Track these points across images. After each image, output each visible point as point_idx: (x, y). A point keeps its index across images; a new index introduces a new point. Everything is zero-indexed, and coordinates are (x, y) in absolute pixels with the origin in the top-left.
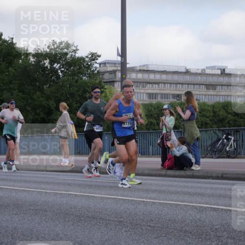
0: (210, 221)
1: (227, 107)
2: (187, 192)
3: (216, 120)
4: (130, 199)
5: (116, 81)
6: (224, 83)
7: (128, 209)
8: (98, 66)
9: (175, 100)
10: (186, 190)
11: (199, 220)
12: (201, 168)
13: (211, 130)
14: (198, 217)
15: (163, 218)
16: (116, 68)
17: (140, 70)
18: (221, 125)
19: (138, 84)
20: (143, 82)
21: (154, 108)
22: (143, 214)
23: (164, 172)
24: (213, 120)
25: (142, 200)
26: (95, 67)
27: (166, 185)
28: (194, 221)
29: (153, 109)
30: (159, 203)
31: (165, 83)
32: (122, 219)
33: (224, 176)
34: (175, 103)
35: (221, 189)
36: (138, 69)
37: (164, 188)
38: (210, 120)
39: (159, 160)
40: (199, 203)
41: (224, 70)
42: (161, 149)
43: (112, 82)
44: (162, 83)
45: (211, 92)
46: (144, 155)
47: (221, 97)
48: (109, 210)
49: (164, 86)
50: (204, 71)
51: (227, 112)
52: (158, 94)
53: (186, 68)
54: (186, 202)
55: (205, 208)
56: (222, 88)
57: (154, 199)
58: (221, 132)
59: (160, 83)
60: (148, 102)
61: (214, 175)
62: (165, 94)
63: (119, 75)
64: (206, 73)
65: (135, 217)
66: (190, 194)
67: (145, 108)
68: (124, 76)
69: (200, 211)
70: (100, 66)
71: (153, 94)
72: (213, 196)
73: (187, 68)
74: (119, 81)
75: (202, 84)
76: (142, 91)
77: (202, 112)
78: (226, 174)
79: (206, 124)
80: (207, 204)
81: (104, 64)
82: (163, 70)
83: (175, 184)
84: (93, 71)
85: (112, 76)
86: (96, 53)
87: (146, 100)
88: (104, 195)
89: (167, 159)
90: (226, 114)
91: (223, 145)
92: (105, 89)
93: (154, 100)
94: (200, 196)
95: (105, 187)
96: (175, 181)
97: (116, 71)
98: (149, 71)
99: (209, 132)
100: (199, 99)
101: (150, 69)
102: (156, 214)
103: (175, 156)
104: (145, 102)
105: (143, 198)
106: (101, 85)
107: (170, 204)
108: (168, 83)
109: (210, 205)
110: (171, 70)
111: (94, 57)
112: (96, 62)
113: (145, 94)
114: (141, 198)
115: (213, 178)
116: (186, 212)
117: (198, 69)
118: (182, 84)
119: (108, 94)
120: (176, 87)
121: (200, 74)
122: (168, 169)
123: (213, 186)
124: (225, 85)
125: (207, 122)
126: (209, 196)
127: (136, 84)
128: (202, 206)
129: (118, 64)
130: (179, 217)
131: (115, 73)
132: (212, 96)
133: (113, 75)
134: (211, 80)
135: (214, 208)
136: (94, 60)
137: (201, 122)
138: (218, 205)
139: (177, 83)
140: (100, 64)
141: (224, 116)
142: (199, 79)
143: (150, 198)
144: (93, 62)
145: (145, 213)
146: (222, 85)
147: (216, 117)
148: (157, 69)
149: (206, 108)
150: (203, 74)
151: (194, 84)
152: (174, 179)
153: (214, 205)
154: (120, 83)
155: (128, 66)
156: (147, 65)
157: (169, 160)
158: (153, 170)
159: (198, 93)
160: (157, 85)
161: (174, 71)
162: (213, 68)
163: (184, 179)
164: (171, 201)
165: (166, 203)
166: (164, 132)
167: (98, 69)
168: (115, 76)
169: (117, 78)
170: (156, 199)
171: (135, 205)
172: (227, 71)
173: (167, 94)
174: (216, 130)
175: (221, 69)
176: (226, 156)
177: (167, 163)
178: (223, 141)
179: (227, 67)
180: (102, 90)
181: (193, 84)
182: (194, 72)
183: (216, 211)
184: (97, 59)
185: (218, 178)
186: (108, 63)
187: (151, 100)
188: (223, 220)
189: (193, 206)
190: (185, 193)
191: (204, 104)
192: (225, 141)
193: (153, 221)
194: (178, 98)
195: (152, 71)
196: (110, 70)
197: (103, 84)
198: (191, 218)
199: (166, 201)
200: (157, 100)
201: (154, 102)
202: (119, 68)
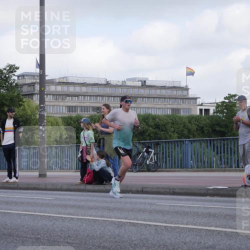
0: (129, 236)
1: (147, 119)
2: (106, 207)
4: (48, 215)
5: (35, 94)
6: (145, 95)
7: (45, 225)
8: (16, 78)
9: (95, 113)
10: (105, 205)
11: (118, 235)
14: (117, 232)
15: (82, 234)
16: (35, 81)
17: (60, 82)
18: (141, 138)
19: (58, 96)
20: (63, 95)
21: (74, 121)
22: (61, 230)
23: (83, 187)
25: (60, 216)
26: (13, 79)
27: (84, 201)
28: (113, 237)
29: (72, 122)
30: (78, 219)
31: (84, 96)
32: (39, 236)
33: (144, 190)
34: (95, 116)
35: (141, 203)
36: (57, 81)
37: (82, 203)
39: (79, 174)
40: (118, 218)
41: (145, 81)
42: (80, 163)
43: (31, 95)
44: (81, 95)
47: (142, 109)
48: (25, 227)
49: (84, 98)
50: (124, 83)
51: (147, 124)
52: (78, 106)
53: (106, 80)
54: (105, 217)
55: (124, 223)
56: (143, 100)
57: (72, 215)
58: (142, 145)
59: (79, 95)
60: (67, 116)
61: (133, 189)
62: (84, 107)
63: (37, 87)
64: (127, 84)
65: (53, 233)
66: (109, 209)
67: (65, 122)
68: (43, 89)
69: (119, 227)
70: (18, 79)
71: (72, 107)
72: (132, 210)
73: (108, 80)
74: (38, 94)
76: (62, 104)
78: (146, 188)
80: (126, 219)
81: (23, 76)
82: (82, 82)
83: (94, 199)
84: (12, 84)
85: (30, 89)
86: (14, 65)
87: (65, 113)
88: (21, 211)
89: (86, 173)
90: (146, 127)
91: (144, 158)
92: (24, 102)
93: (74, 113)
94: (119, 211)
95: (23, 203)
96: (94, 196)
97: (35, 83)
98: (69, 83)
101: (70, 81)
102: (74, 231)
103: (94, 171)
104: (65, 116)
105: (61, 214)
106: (19, 98)
107: (88, 219)
108: (88, 96)
109: (129, 220)
110: (91, 82)
111: (12, 69)
112: (14, 75)
113: (64, 107)
114: (59, 214)
115: (133, 192)
116: (105, 228)
117: (118, 81)
118: (102, 96)
119: (27, 107)
120: (96, 99)
121: (120, 86)
122: (87, 184)
123: (133, 200)
124: (146, 97)
126: (128, 211)
127: (55, 96)
128: (121, 222)
129: (37, 76)
130: (98, 233)
131: (34, 86)
133: (32, 87)
134: (132, 92)
135: (133, 223)
136: (12, 72)
138: (137, 220)
139: (98, 96)
140: (18, 76)
142: (120, 91)
143: (68, 214)
144: (11, 74)
145: (63, 229)
146: (143, 97)
148: (76, 82)
150: (123, 86)
151: (114, 97)
152: (93, 194)
153: (133, 220)
154: (39, 96)
155: (47, 78)
156: (66, 77)
157: (88, 174)
158: (72, 185)
160: (76, 98)
161: (94, 83)
162: (133, 80)
163: (103, 194)
164: (90, 216)
165: (84, 219)
166: (83, 146)
167: (16, 82)
168: (34, 88)
169: (36, 91)
171: (53, 222)
172: (148, 83)
173: (87, 107)
174: (136, 143)
175: (141, 81)
176: (146, 169)
177: (86, 177)
178: (143, 155)
179: (147, 79)
180: (21, 103)
182: (115, 84)
183: (135, 226)
184: (15, 71)
185: (138, 192)
186: (27, 75)
187: (71, 113)
188: (142, 235)
189: (112, 221)
190: (104, 208)
192: (146, 154)
193: (71, 237)
194: (98, 111)
195: (71, 83)
196: (29, 82)
197: (21, 97)
198: (109, 234)
199: (85, 216)
200: (76, 113)
201: (74, 115)
202: (38, 81)
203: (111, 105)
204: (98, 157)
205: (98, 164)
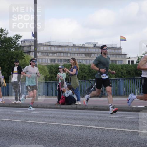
0: (86, 135)
2: (73, 118)
3: (91, 75)
4: (39, 122)
5: (31, 52)
6: (96, 52)
7: (37, 128)
8: (20, 42)
9: (67, 63)
10: (72, 117)
11: (80, 135)
12: (81, 103)
13: (87, 81)
14: (79, 133)
15: (58, 133)
16: (31, 44)
17: (46, 45)
18: (93, 78)
19: (45, 53)
20: (47, 52)
23: (59, 106)
24: (89, 75)
25: (46, 123)
26: (19, 43)
27: (60, 114)
28: (77, 135)
29: (53, 68)
30: (56, 125)
32: (33, 135)
33: (95, 108)
34: (66, 64)
35: (93, 116)
36: (44, 44)
37: (59, 116)
38: (87, 75)
41: (96, 44)
43: (29, 52)
44: (59, 53)
45: (88, 58)
46: (47, 96)
48: (25, 129)
49: (60, 54)
50: (84, 45)
52: (56, 59)
54: (72, 124)
55: (84, 127)
56: (94, 55)
57: (52, 122)
58: (94, 82)
59: (57, 52)
60: (50, 64)
61: (89, 107)
62: (60, 59)
63: (33, 48)
65: (41, 133)
66: (74, 119)
67: (48, 68)
68: (36, 49)
69: (80, 130)
70: (21, 43)
71: (53, 59)
72: (88, 120)
73: (74, 44)
74: (33, 52)
75: (83, 53)
76: (47, 58)
77: (83, 70)
78: (96, 107)
79: (85, 77)
80: (84, 125)
81: (24, 41)
82: (59, 45)
83: (66, 113)
84: (17, 46)
86: (19, 35)
87: (49, 63)
88: (23, 120)
92: (24, 56)
94: (80, 120)
95: (23, 116)
96: (66, 111)
98: (51, 45)
99: (86, 82)
100: (80, 62)
101: (52, 44)
102: (54, 132)
104: (49, 64)
105: (46, 122)
106: (22, 54)
107: (62, 125)
108: (62, 53)
109: (86, 125)
110: (64, 45)
111: (18, 37)
112: (19, 41)
113: (48, 60)
115: (88, 109)
116: (72, 130)
117: (80, 44)
118: (71, 53)
119: (26, 59)
120: (67, 55)
121: (81, 47)
122: (61, 104)
123: (88, 114)
124: (96, 54)
125: (85, 76)
126: (86, 120)
127: (43, 53)
128: (81, 126)
129: (33, 41)
130: (68, 133)
131: (30, 47)
132: (89, 60)
133: (29, 48)
134: (88, 51)
136: (18, 39)
137: (81, 76)
139: (68, 53)
140: (21, 41)
141: (96, 72)
142: (81, 50)
144: (17, 40)
145: (47, 131)
147: (91, 73)
148: (55, 44)
149: (85, 67)
150: (83, 47)
152: (65, 110)
153: (89, 125)
154: (33, 53)
155: (38, 42)
156: (50, 42)
157: (62, 99)
158: (52, 105)
159: (80, 58)
160: (55, 54)
161: (66, 45)
162: (89, 43)
163: (71, 110)
164: (63, 123)
165: (60, 125)
166: (59, 82)
167: (20, 45)
168: (31, 48)
169: (32, 50)
170: (54, 123)
171: (41, 126)
172: (97, 45)
173: (62, 59)
174: (90, 80)
175: (94, 44)
177: (61, 101)
178: (94, 88)
180: (23, 57)
181: (77, 53)
182: (78, 46)
183: (90, 129)
184: (20, 39)
185: (91, 109)
186: (27, 41)
187: (52, 63)
188: (93, 134)
189: (76, 126)
191: (84, 65)
193: (52, 135)
194: (68, 62)
195: (53, 45)
196: (28, 45)
197: (23, 53)
198: (75, 133)
199: (60, 123)
200: (55, 63)
201: (54, 64)
202: (33, 44)
203: (76, 58)
204: (68, 89)
205: (68, 93)
